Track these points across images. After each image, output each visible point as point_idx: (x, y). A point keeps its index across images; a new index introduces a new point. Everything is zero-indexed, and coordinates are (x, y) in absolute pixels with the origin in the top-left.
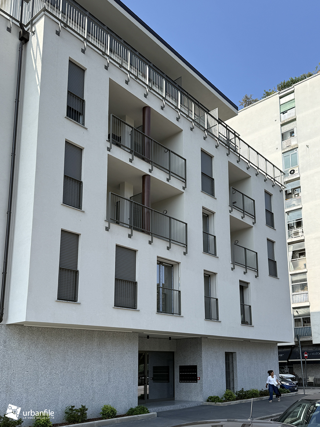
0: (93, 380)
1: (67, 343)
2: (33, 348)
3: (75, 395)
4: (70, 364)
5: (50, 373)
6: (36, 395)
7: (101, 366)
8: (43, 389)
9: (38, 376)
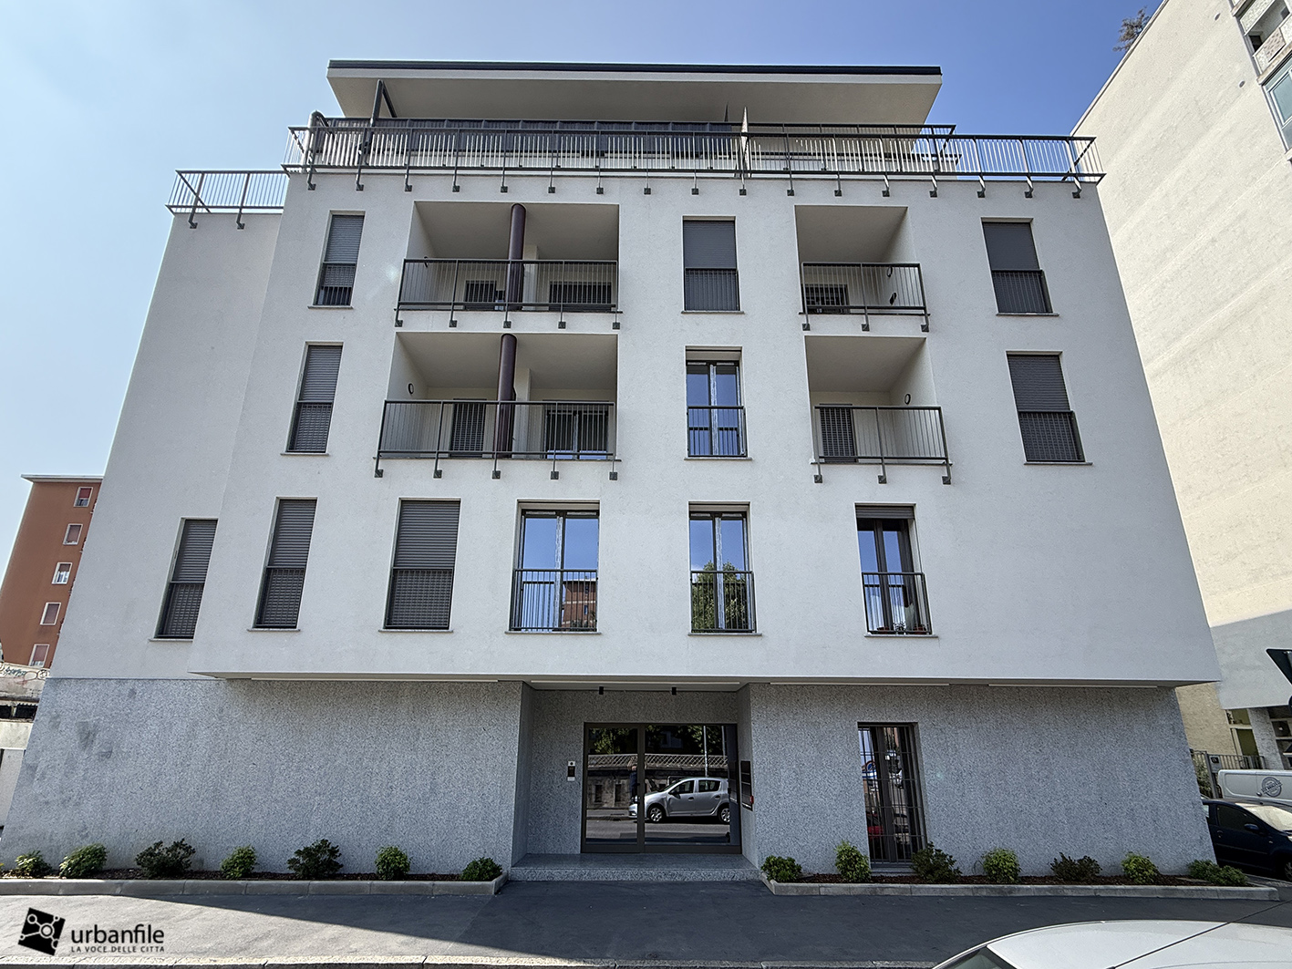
0: (391, 787)
1: (339, 708)
2: (270, 721)
3: (347, 818)
4: (342, 750)
5: (298, 769)
6: (266, 810)
7: (414, 757)
8: (279, 799)
9: (272, 773)
